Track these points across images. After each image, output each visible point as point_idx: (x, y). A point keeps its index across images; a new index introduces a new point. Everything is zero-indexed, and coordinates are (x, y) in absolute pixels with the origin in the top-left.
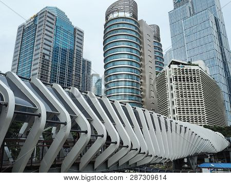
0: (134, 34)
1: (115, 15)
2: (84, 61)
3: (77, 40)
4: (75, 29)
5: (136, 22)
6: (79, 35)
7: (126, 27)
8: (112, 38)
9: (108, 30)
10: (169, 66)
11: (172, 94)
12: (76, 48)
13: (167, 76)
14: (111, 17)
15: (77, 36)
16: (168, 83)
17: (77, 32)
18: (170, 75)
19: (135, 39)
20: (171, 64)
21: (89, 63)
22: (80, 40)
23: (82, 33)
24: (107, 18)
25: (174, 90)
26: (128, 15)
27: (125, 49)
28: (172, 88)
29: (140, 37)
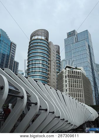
0: (46, 49)
1: (36, 37)
2: (15, 62)
3: (12, 49)
4: (11, 43)
5: (47, 43)
6: (14, 46)
7: (42, 44)
8: (33, 50)
9: (31, 45)
10: (65, 69)
11: (66, 85)
12: (11, 54)
13: (64, 75)
14: (34, 38)
15: (12, 47)
16: (64, 79)
17: (13, 45)
18: (66, 74)
19: (46, 52)
20: (66, 67)
21: (17, 63)
22: (14, 49)
23: (15, 45)
24: (31, 39)
25: (67, 82)
26: (43, 38)
27: (40, 57)
28: (66, 81)
29: (49, 51)
